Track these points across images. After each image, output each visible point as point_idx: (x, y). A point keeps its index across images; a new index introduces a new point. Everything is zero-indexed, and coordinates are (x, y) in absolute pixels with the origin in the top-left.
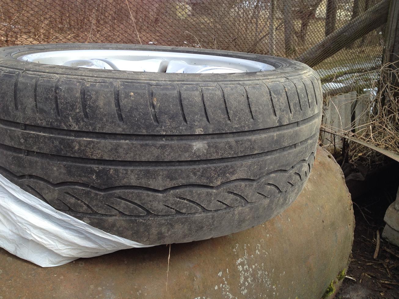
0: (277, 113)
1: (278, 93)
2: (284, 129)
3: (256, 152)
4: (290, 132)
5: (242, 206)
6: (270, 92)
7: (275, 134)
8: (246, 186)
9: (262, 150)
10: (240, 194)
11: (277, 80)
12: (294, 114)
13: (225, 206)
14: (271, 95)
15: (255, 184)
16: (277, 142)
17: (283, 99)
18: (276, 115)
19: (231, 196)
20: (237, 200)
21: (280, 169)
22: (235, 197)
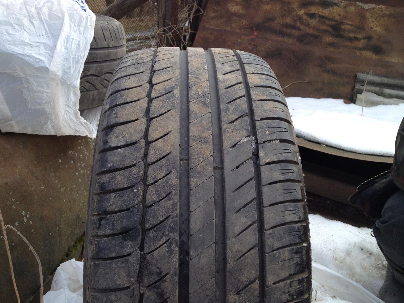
0: (107, 40)
1: (106, 30)
2: (110, 50)
3: (99, 60)
4: (113, 51)
5: (94, 91)
6: (102, 29)
7: (107, 51)
8: (95, 78)
9: (101, 60)
10: (92, 83)
11: (104, 23)
12: (114, 42)
13: (85, 90)
14: (102, 30)
15: (99, 78)
16: (108, 56)
17: (108, 33)
18: (106, 41)
19: (88, 84)
20: (91, 87)
21: (110, 72)
22: (90, 84)
